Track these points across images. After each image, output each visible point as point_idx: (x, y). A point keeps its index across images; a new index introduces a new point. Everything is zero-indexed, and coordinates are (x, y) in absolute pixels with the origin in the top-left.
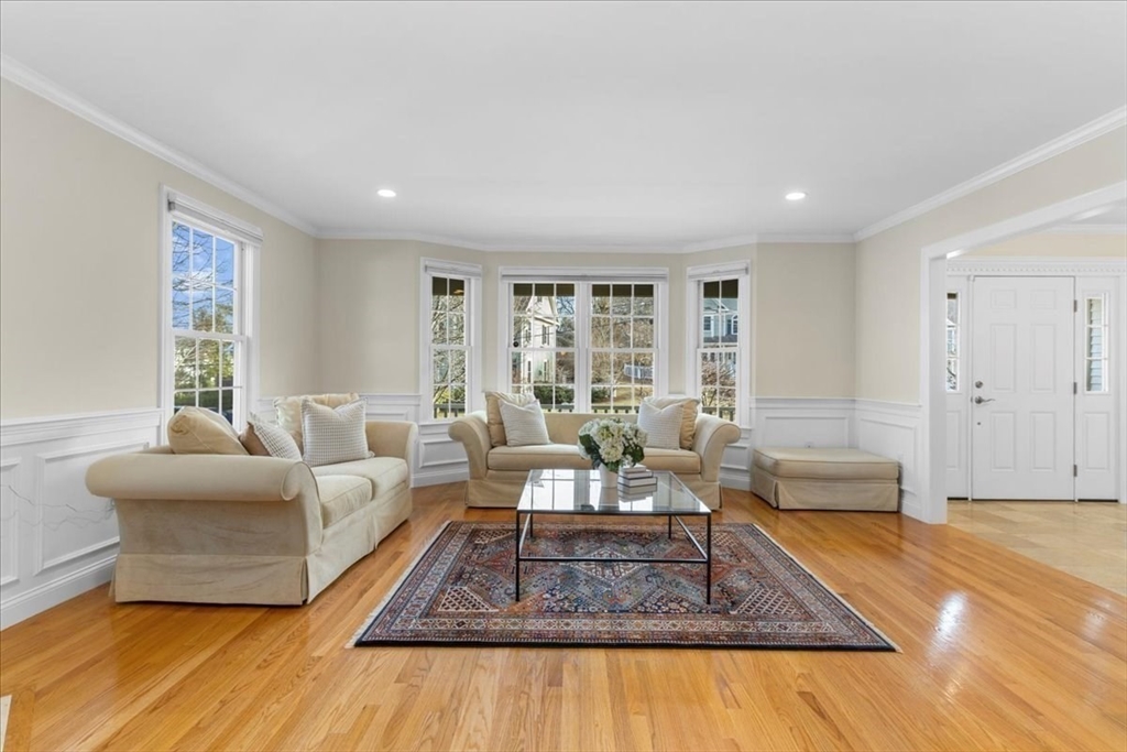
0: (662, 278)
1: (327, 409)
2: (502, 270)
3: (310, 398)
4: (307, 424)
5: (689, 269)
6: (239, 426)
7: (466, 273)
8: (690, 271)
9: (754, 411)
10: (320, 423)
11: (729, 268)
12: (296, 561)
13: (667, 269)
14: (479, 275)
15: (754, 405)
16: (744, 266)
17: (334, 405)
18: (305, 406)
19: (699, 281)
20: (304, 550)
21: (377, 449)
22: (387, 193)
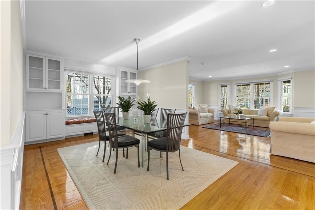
0: (272, 81)
1: (202, 106)
2: (234, 83)
3: (200, 105)
4: (200, 108)
5: (278, 79)
6: (193, 107)
7: (228, 84)
8: (279, 79)
9: (293, 110)
10: (201, 108)
11: (288, 78)
12: (197, 121)
13: (273, 79)
14: (230, 84)
15: (293, 109)
16: (290, 78)
17: (203, 106)
18: (200, 106)
19: (282, 81)
20: (198, 120)
21: (209, 112)
22: (210, 77)
